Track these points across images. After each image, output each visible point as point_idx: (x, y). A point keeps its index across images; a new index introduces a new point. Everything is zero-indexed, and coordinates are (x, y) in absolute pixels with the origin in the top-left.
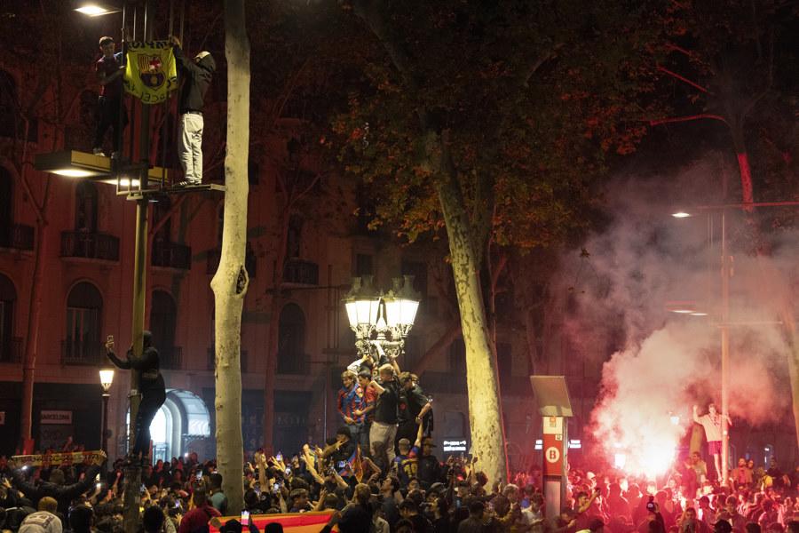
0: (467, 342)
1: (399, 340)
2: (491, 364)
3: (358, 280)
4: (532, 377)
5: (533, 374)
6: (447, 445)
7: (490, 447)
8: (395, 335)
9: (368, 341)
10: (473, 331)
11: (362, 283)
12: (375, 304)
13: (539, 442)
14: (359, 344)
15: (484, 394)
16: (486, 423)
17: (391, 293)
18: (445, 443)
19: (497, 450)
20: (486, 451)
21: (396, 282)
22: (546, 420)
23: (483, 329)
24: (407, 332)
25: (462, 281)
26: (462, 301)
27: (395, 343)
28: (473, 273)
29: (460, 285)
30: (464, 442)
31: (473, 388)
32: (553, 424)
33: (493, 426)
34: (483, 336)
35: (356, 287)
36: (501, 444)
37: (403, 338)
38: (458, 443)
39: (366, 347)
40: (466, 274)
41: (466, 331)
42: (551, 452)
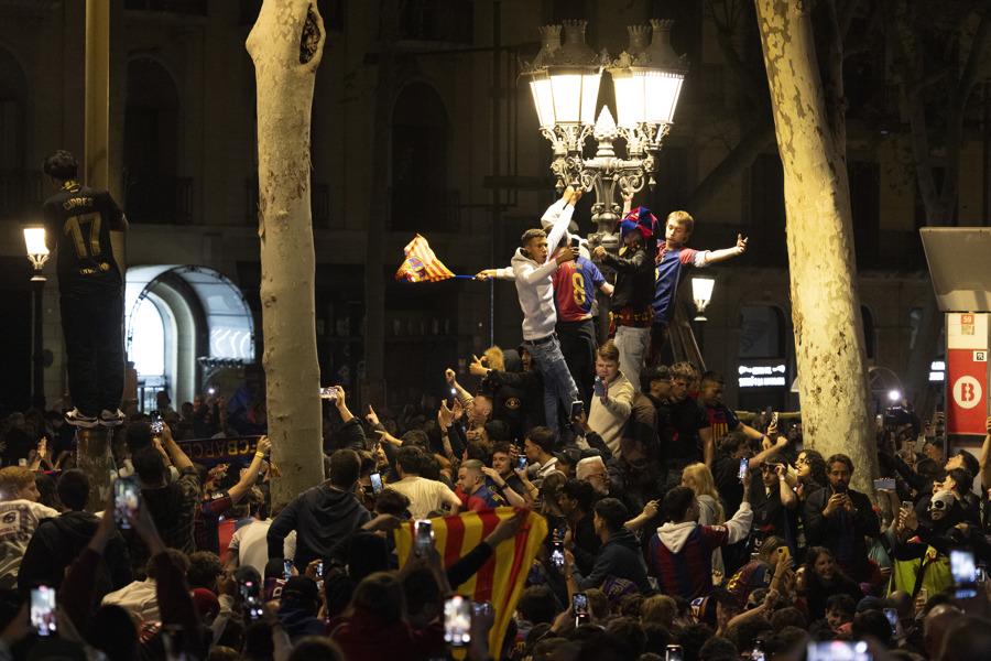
0: (787, 158)
1: (643, 156)
2: (837, 204)
3: (553, 32)
4: (923, 230)
5: (925, 225)
6: (747, 375)
7: (837, 378)
8: (635, 145)
9: (577, 160)
10: (798, 135)
11: (563, 38)
12: (593, 82)
13: (938, 365)
14: (559, 166)
15: (823, 265)
16: (827, 327)
17: (625, 58)
18: (742, 370)
19: (851, 383)
20: (828, 385)
21: (636, 34)
22: (954, 321)
23: (819, 129)
24: (659, 139)
25: (774, 30)
26: (775, 72)
27: (635, 163)
28: (798, 12)
29: (771, 40)
30: (782, 368)
31: (800, 253)
32: (968, 328)
33: (841, 334)
34: (821, 146)
35: (551, 45)
36: (859, 371)
37: (652, 152)
38: (768, 370)
39: (573, 172)
40: (783, 15)
41: (783, 135)
42: (964, 386)
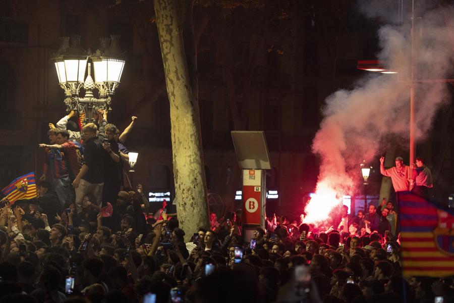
0: (171, 99)
1: (106, 97)
2: (194, 120)
3: (66, 40)
4: (232, 132)
5: (233, 130)
6: (153, 197)
7: (193, 199)
8: (103, 92)
9: (76, 98)
10: (177, 88)
11: (70, 42)
12: (83, 63)
13: (239, 193)
14: (67, 101)
15: (187, 147)
16: (189, 176)
17: (98, 52)
18: (151, 194)
19: (200, 201)
20: (189, 202)
21: (103, 42)
22: (246, 173)
23: (186, 86)
24: (113, 89)
25: (166, 41)
26: (166, 60)
27: (103, 100)
28: (177, 33)
29: (165, 45)
30: (168, 194)
31: (177, 142)
32: (252, 177)
33: (195, 179)
34: (187, 93)
35: (65, 46)
36: (203, 195)
37: (110, 96)
38: (162, 194)
39: (74, 104)
40: (170, 34)
41: (170, 88)
42: (250, 202)
